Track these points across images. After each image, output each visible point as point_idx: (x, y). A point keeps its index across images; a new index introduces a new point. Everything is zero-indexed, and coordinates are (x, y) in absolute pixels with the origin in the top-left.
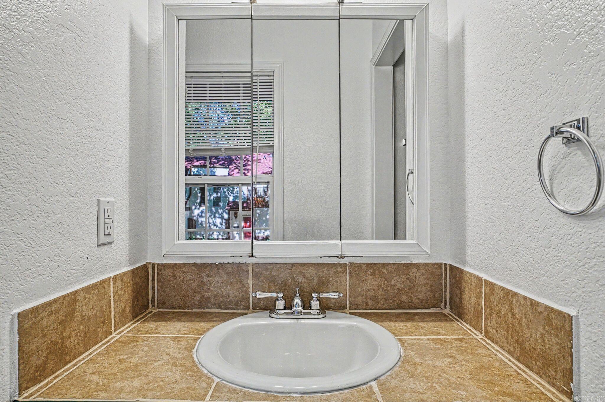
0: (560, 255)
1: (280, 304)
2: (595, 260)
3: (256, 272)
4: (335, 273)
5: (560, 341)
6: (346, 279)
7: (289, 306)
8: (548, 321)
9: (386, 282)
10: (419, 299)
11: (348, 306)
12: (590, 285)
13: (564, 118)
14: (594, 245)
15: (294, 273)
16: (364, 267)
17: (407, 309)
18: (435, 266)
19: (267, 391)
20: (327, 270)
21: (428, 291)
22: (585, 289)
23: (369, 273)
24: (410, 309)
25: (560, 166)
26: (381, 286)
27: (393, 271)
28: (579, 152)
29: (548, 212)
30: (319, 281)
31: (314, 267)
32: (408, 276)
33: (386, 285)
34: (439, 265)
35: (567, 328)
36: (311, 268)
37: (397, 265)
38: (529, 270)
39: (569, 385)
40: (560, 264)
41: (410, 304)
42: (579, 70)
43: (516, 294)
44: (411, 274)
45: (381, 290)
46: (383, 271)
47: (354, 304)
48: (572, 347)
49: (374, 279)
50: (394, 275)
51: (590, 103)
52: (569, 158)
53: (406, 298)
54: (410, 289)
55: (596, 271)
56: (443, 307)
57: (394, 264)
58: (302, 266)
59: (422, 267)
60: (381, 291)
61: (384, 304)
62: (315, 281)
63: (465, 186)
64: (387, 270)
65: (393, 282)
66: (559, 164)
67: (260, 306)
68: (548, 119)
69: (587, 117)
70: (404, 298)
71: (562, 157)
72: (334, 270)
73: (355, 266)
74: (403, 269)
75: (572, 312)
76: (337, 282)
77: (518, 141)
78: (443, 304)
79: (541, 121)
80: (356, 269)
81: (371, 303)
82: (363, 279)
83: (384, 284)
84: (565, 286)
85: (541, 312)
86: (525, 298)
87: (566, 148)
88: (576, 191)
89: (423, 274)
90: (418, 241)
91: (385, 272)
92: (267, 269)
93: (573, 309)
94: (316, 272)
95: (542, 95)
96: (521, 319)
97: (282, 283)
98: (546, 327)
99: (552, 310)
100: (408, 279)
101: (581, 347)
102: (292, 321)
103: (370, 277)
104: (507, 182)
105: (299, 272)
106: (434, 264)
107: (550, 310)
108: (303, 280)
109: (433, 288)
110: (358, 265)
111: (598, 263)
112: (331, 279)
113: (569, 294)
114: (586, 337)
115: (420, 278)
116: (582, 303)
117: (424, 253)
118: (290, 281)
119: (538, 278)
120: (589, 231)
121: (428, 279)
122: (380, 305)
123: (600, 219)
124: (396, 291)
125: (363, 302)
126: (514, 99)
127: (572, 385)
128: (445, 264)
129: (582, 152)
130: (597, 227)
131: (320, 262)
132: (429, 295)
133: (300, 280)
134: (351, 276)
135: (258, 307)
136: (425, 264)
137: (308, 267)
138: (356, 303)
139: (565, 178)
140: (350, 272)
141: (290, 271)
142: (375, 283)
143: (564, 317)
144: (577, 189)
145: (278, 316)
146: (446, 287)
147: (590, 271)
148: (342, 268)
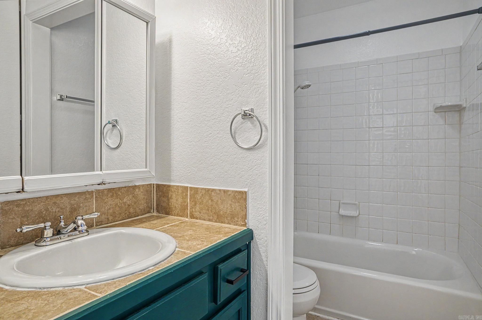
0: (239, 166)
1: (49, 233)
2: (256, 166)
3: (5, 210)
4: (85, 199)
5: (240, 204)
6: (93, 203)
7: (58, 232)
8: (234, 197)
9: (120, 201)
10: (140, 209)
11: (95, 224)
12: (254, 177)
13: (242, 106)
14: (255, 160)
15: (48, 205)
16: (106, 192)
17: (133, 217)
18: (149, 186)
19: (133, 274)
20: (78, 198)
21: (145, 203)
22: (251, 179)
23: (109, 196)
24: (135, 217)
25: (240, 127)
26: (117, 204)
27: (125, 192)
28: (249, 122)
29: (233, 148)
30: (71, 208)
31: (67, 197)
32: (134, 195)
33: (121, 203)
34: (150, 185)
35: (244, 197)
36: (65, 198)
37: (127, 188)
38: (221, 177)
39: (245, 221)
40: (239, 170)
41: (135, 213)
42: (249, 88)
43: (213, 190)
44: (135, 193)
45: (117, 207)
46: (119, 193)
47: (99, 222)
48: (246, 205)
49: (113, 200)
50: (125, 195)
51: (254, 103)
52: (244, 124)
53: (133, 210)
54: (135, 203)
55: (256, 171)
56: (152, 212)
57: (125, 187)
58: (56, 198)
59: (141, 188)
60: (117, 209)
61: (119, 217)
62: (68, 209)
63: (171, 135)
64: (121, 192)
65: (125, 200)
66: (239, 126)
67: (11, 243)
68: (233, 106)
69: (253, 108)
70: (132, 210)
71: (240, 123)
72: (84, 197)
73: (99, 192)
74: (131, 190)
75: (246, 190)
76: (86, 206)
77: (214, 113)
78: (152, 210)
79: (229, 105)
80: (101, 194)
81: (111, 218)
82: (106, 201)
83: (119, 202)
84: (242, 180)
85: (230, 194)
86: (220, 190)
87: (242, 120)
88: (247, 138)
89: (142, 192)
90: (149, 169)
91: (120, 194)
92: (18, 206)
93: (246, 188)
94: (69, 201)
95: (230, 94)
96: (218, 201)
97: (36, 216)
98: (233, 200)
99: (236, 192)
100: (133, 196)
101: (249, 203)
102: (67, 243)
103: (110, 199)
104: (206, 133)
105: (53, 203)
106: (147, 185)
107: (235, 192)
108: (57, 210)
109: (147, 200)
110: (102, 191)
111: (257, 167)
112: (81, 205)
113: (243, 183)
114: (251, 199)
115: (140, 194)
116: (250, 185)
117: (152, 176)
118: (44, 213)
119: (227, 179)
120: (254, 155)
121: (145, 195)
122: (117, 218)
123: (258, 150)
124: (127, 206)
125: (105, 218)
126: (212, 92)
127: (246, 220)
128: (153, 184)
129: (250, 122)
130: (257, 153)
131: (72, 192)
132: (145, 205)
133: (54, 211)
134: (96, 201)
135: (8, 245)
136: (143, 185)
137: (62, 197)
138: (100, 220)
139: (242, 133)
140: (96, 197)
141: (44, 203)
142: (113, 203)
143: (243, 193)
144: (248, 138)
145: (48, 243)
146: (154, 199)
147: (254, 171)
148: (89, 195)
